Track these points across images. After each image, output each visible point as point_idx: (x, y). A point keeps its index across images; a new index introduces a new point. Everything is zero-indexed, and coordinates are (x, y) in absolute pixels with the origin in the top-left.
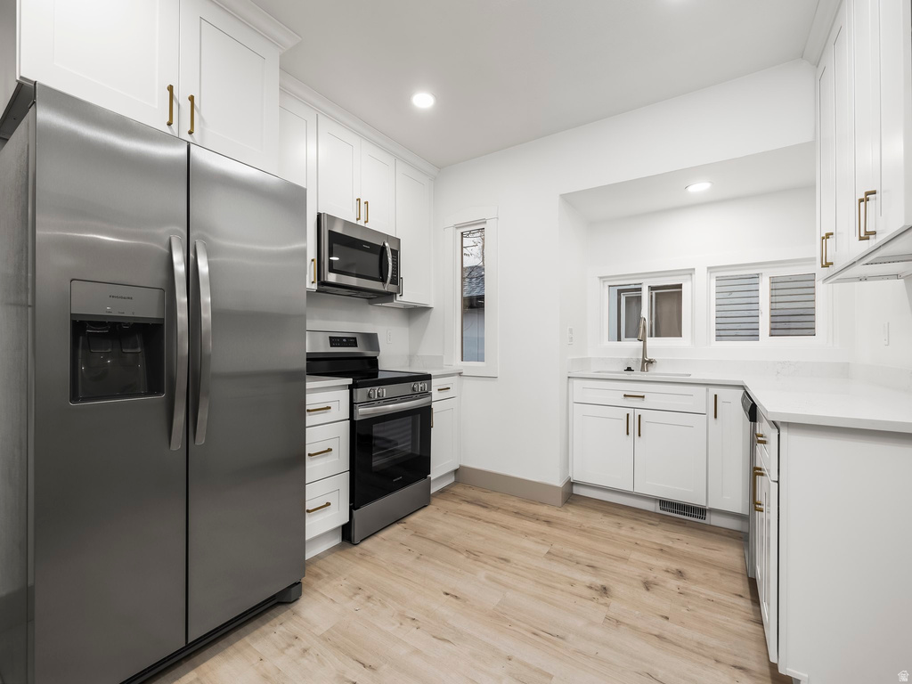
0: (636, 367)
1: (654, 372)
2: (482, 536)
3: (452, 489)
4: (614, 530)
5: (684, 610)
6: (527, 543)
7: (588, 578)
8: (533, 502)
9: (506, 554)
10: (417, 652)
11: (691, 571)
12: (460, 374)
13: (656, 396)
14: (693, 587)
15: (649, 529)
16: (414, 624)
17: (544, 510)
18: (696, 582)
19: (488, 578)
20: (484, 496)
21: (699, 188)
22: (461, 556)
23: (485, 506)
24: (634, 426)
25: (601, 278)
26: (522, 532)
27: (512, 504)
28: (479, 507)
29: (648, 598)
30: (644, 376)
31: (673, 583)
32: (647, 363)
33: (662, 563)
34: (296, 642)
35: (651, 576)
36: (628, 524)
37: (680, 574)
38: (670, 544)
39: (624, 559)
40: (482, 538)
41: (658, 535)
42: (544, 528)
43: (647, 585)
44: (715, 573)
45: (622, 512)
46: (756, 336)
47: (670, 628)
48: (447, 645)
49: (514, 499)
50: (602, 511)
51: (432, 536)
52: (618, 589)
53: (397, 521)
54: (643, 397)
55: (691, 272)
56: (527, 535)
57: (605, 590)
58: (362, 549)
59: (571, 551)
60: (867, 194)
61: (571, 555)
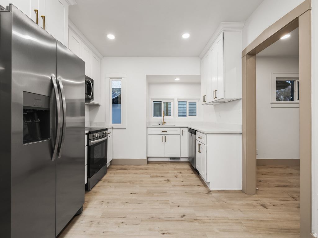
0: (161, 124)
1: (166, 125)
2: (130, 177)
3: (111, 167)
4: (162, 167)
5: (185, 179)
6: (144, 175)
7: (163, 179)
8: (138, 165)
9: (141, 180)
10: (134, 209)
11: (182, 171)
12: (112, 128)
13: (169, 131)
14: (184, 174)
15: (169, 165)
16: (127, 203)
17: (143, 167)
18: (184, 173)
19: (140, 186)
20: (123, 167)
21: (177, 79)
22: (128, 184)
23: (125, 169)
24: (164, 140)
25: (151, 99)
26: (141, 173)
27: (133, 167)
28: (124, 170)
29: (177, 179)
30: (163, 126)
31: (180, 175)
32: (164, 123)
33: (176, 171)
34: (93, 222)
35: (176, 174)
36: (165, 165)
37: (180, 173)
38: (175, 167)
39: (168, 173)
40: (130, 178)
41: (172, 166)
42: (146, 171)
43: (176, 177)
44: (186, 170)
45: (162, 163)
46: (186, 116)
47: (184, 183)
48: (141, 204)
49: (133, 165)
50: (157, 164)
51: (115, 181)
52: (171, 179)
53: (100, 180)
54: (166, 132)
55: (173, 99)
56: (142, 174)
57: (168, 180)
58: (93, 191)
59: (156, 174)
60: (216, 90)
61: (157, 175)
